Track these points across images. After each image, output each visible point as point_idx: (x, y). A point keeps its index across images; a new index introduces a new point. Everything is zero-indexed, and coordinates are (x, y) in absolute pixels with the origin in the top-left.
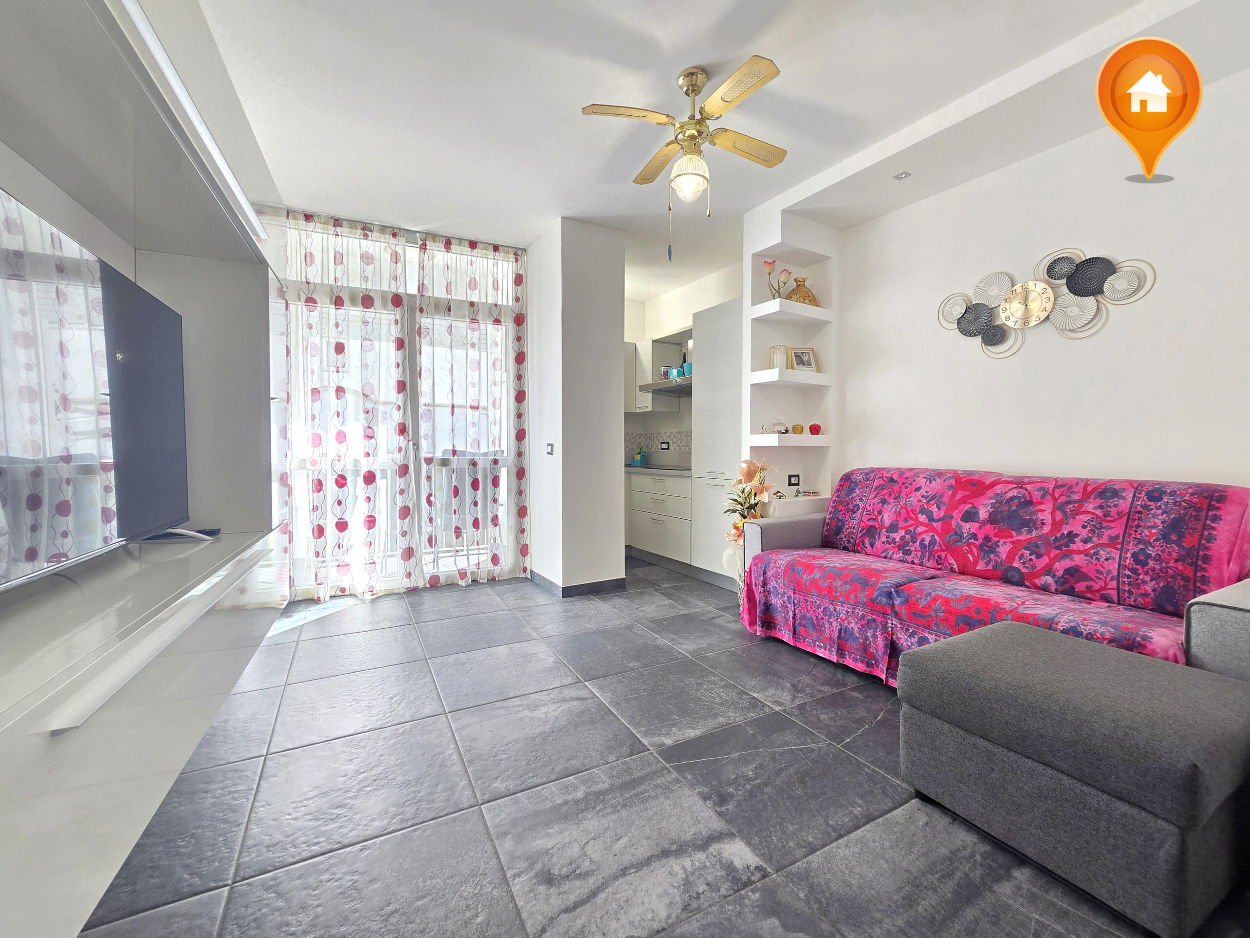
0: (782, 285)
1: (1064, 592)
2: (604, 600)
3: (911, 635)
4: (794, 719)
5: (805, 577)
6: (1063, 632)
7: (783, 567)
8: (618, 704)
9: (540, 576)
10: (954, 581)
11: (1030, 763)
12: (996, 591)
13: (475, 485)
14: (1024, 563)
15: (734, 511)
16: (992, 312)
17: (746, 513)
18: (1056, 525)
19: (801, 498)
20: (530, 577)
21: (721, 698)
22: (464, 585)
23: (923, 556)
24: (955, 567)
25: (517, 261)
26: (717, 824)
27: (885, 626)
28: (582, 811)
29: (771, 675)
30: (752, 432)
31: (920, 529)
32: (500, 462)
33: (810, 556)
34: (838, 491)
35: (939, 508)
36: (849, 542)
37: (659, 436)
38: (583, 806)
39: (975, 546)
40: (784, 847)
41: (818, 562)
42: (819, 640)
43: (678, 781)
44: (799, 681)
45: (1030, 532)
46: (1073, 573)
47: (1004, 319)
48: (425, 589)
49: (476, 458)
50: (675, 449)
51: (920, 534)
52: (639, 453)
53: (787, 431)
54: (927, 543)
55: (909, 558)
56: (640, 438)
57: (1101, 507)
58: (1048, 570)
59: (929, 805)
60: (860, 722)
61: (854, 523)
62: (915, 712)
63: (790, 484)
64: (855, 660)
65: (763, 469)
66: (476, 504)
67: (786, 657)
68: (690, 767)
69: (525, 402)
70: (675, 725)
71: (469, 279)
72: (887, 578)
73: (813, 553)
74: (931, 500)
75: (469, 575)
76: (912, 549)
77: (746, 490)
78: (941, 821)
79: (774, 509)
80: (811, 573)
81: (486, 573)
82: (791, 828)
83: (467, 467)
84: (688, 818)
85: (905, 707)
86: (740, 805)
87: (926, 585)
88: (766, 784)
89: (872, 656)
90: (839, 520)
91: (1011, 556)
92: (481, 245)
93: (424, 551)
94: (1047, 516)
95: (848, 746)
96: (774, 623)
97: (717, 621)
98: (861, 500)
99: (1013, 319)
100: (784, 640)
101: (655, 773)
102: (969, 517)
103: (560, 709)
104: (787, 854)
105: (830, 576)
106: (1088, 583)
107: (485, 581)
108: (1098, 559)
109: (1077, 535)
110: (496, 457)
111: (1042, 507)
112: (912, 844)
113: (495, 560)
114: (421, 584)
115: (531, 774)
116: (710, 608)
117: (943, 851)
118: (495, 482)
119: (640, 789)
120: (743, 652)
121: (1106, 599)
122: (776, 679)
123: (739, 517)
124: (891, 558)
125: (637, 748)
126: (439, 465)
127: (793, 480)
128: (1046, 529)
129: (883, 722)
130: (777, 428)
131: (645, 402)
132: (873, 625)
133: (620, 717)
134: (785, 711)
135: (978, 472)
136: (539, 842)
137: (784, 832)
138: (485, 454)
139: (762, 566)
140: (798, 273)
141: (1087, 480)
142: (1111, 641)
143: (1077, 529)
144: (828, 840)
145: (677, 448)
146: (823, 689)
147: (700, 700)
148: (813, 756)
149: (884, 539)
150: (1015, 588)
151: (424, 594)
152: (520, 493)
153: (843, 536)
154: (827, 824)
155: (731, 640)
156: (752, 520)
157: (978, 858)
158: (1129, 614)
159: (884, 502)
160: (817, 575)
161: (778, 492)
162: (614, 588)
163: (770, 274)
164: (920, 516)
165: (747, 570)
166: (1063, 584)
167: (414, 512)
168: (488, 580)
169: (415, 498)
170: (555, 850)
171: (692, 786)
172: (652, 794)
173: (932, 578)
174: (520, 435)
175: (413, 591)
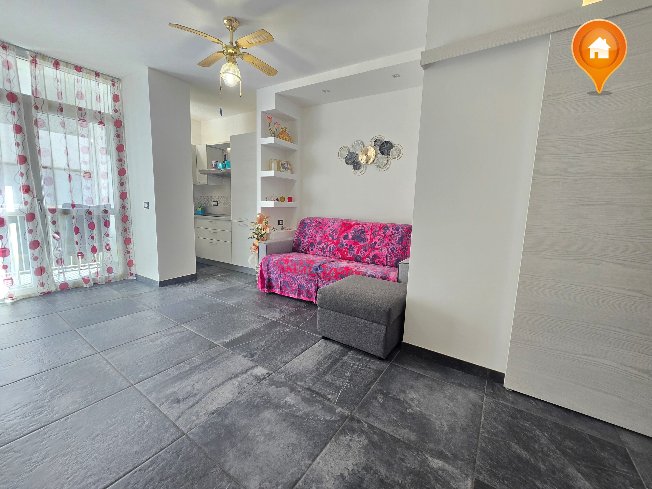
0: (275, 130)
1: (372, 263)
2: (185, 286)
3: (324, 284)
4: (280, 322)
5: (285, 265)
6: (369, 276)
7: (276, 262)
8: (201, 331)
9: (143, 277)
10: (339, 262)
11: (354, 318)
12: (352, 265)
13: (91, 226)
14: (361, 254)
15: (254, 237)
16: (357, 156)
17: (259, 238)
18: (372, 240)
19: (284, 231)
20: (135, 278)
21: (250, 320)
22: (88, 286)
23: (330, 253)
24: (340, 257)
25: (114, 85)
26: (250, 364)
27: (315, 282)
28: (189, 374)
29: (270, 307)
30: (262, 200)
31: (329, 243)
32: (110, 212)
33: (287, 256)
34: (299, 227)
35: (336, 234)
36: (303, 249)
37: (212, 198)
38: (189, 372)
39: (347, 248)
40: (276, 365)
41: (290, 259)
42: (290, 290)
43: (233, 353)
44: (282, 308)
45: (364, 242)
46: (375, 256)
47: (360, 160)
48: (57, 292)
49: (91, 209)
50: (221, 205)
51: (329, 245)
52: (200, 207)
53: (278, 200)
54: (331, 248)
55: (325, 254)
56: (200, 198)
57: (384, 233)
58: (368, 256)
59: (326, 340)
60: (305, 318)
61: (305, 241)
62: (323, 309)
63: (279, 224)
64: (304, 296)
65: (267, 218)
66: (93, 238)
67: (278, 300)
68: (238, 348)
69: (126, 176)
70: (229, 334)
71: (76, 92)
72: (316, 263)
73: (288, 255)
74: (333, 231)
75: (91, 280)
76: (326, 251)
77: (259, 227)
78: (329, 344)
79: (272, 236)
80: (287, 264)
81: (104, 278)
82: (279, 358)
83: (84, 215)
84: (238, 365)
85: (319, 308)
86: (260, 356)
87: (330, 265)
88: (269, 347)
89: (310, 293)
90: (299, 240)
91: (358, 252)
92: (85, 70)
93: (54, 267)
94: (368, 237)
95: (300, 328)
96: (272, 286)
97: (246, 289)
98: (308, 231)
99: (363, 160)
100: (277, 293)
101: (222, 353)
102: (345, 238)
103: (169, 338)
104: (278, 366)
105: (295, 264)
106: (379, 259)
107: (104, 283)
108: (382, 251)
109: (377, 243)
110: (106, 209)
111: (368, 233)
112: (319, 353)
113: (110, 270)
114: (53, 289)
115: (159, 367)
116: (242, 284)
117: (329, 352)
118: (107, 224)
119: (216, 361)
120: (259, 300)
121: (383, 265)
122: (273, 309)
123: (256, 240)
124: (319, 255)
125: (212, 346)
126: (61, 214)
127: (280, 223)
128: (369, 241)
129: (313, 317)
130: (273, 198)
131: (204, 179)
132: (311, 281)
133: (202, 336)
134: (277, 320)
135: (349, 220)
136: (170, 390)
137: (276, 360)
138: (98, 207)
139: (267, 262)
140: (283, 124)
141: (381, 223)
142: (380, 277)
143: (377, 241)
144: (292, 359)
145: (222, 205)
146: (292, 309)
147: (240, 322)
148: (287, 333)
149: (316, 247)
150: (359, 263)
151: (57, 295)
152: (125, 230)
153: (301, 247)
154: (292, 354)
155: (253, 296)
156: (262, 242)
157: (339, 351)
158: (388, 268)
159: (317, 232)
160: (290, 264)
161: (274, 228)
162: (191, 279)
163: (270, 123)
164: (329, 237)
165: (260, 264)
166: (372, 260)
167: (43, 244)
168: (106, 282)
169: (43, 235)
170: (179, 391)
171: (239, 354)
172: (222, 361)
173: (332, 261)
174: (123, 196)
175: (47, 294)
